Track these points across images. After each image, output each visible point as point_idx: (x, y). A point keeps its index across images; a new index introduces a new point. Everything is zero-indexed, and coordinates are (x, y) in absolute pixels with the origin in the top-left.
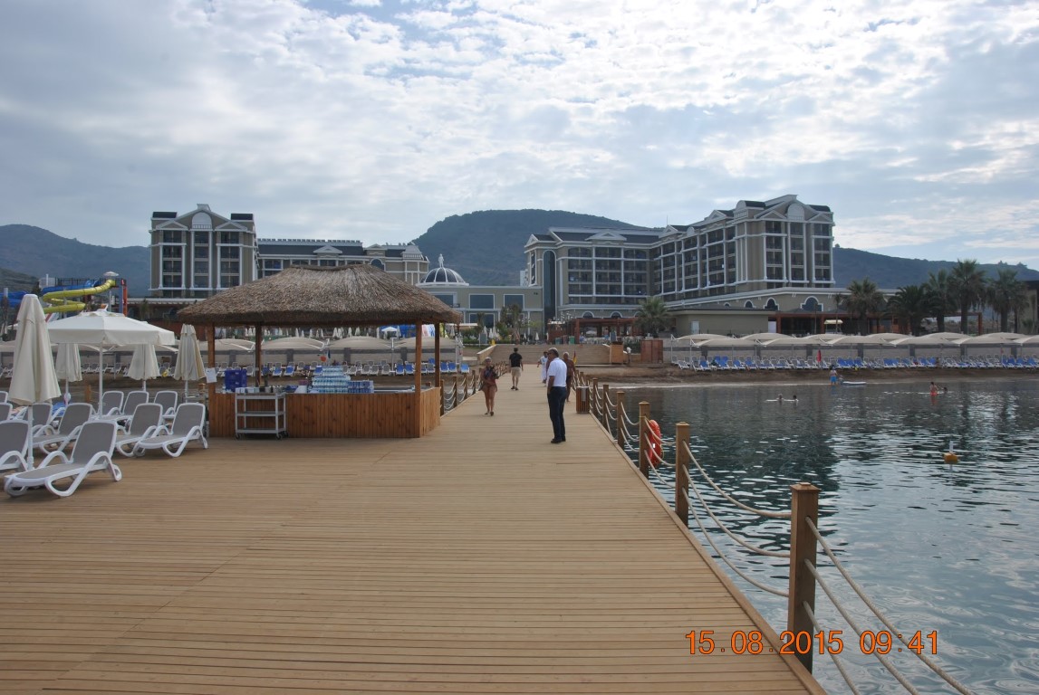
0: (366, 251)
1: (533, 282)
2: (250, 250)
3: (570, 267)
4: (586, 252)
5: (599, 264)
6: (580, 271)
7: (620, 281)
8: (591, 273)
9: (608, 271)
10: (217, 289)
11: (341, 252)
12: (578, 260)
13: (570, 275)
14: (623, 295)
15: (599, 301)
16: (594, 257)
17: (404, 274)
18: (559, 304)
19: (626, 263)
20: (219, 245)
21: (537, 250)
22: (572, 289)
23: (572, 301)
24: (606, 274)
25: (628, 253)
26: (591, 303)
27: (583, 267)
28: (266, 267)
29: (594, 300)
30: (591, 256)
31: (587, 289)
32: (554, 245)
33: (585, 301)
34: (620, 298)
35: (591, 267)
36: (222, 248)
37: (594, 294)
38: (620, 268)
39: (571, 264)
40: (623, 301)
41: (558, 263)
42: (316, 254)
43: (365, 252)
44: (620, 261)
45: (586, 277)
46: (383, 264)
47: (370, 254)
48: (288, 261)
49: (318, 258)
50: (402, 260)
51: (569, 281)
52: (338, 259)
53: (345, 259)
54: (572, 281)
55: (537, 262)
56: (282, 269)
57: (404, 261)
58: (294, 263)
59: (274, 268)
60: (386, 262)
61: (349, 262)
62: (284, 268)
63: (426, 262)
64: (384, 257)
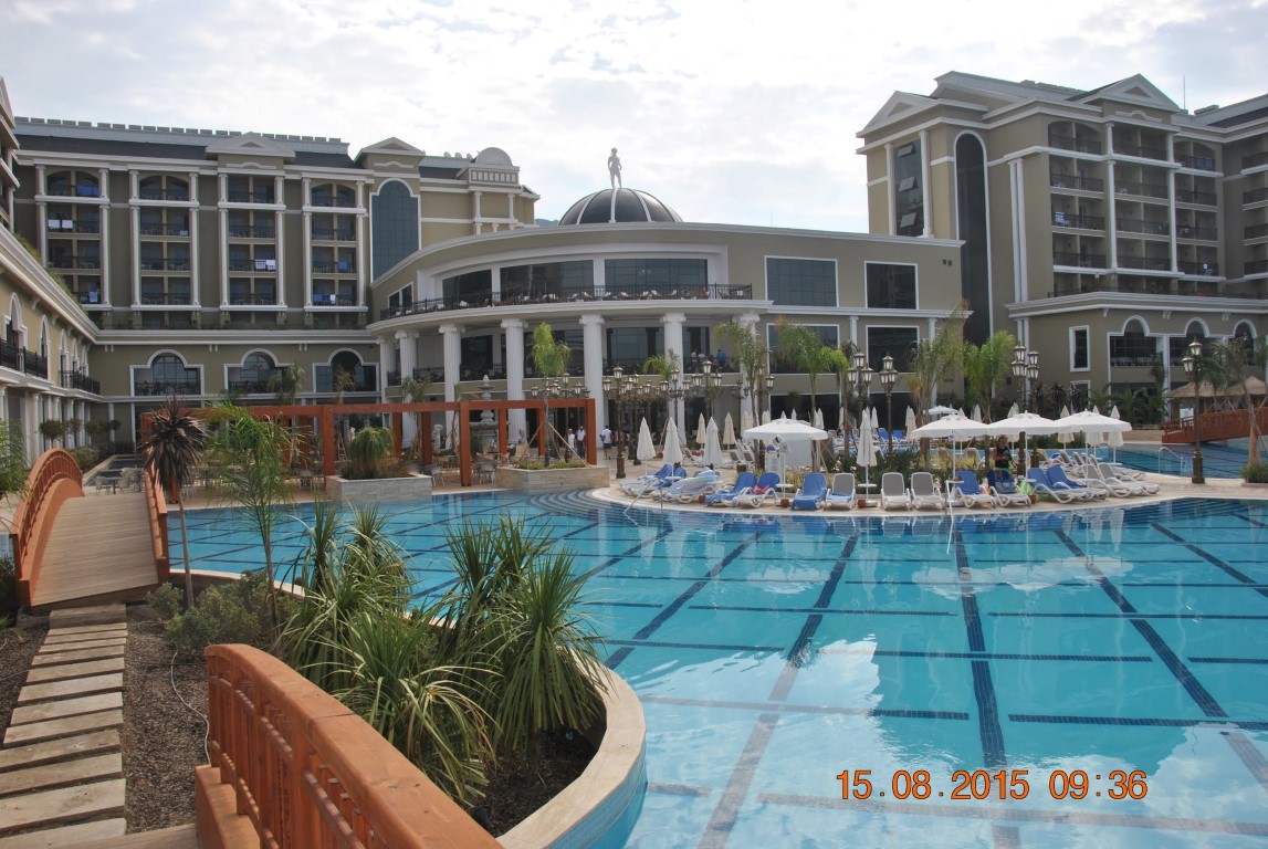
0: (363, 156)
1: (913, 230)
3: (1053, 179)
5: (1122, 174)
6: (1076, 193)
7: (1167, 231)
8: (1102, 204)
9: (1142, 200)
11: (293, 156)
12: (1070, 161)
13: (1055, 204)
14: (1174, 272)
15: (1127, 284)
16: (1111, 154)
17: (472, 228)
18: (1007, 295)
19: (1179, 178)
22: (1063, 249)
23: (1065, 284)
24: (1137, 206)
27: (1082, 181)
29: (1117, 284)
30: (1099, 149)
32: (977, 115)
34: (1170, 280)
35: (1102, 186)
37: (1115, 267)
38: (1165, 193)
39: (1057, 171)
40: (1174, 286)
41: (997, 172)
42: (215, 156)
44: (1165, 171)
45: (1092, 215)
46: (412, 195)
47: (376, 164)
48: (126, 175)
49: (220, 170)
50: (466, 187)
51: (1054, 223)
52: (282, 173)
53: (304, 175)
54: (1059, 224)
55: (930, 169)
56: (104, 199)
57: (472, 188)
58: (142, 184)
59: (78, 195)
60: (422, 193)
61: (315, 185)
62: (112, 197)
63: (530, 196)
64: (418, 176)
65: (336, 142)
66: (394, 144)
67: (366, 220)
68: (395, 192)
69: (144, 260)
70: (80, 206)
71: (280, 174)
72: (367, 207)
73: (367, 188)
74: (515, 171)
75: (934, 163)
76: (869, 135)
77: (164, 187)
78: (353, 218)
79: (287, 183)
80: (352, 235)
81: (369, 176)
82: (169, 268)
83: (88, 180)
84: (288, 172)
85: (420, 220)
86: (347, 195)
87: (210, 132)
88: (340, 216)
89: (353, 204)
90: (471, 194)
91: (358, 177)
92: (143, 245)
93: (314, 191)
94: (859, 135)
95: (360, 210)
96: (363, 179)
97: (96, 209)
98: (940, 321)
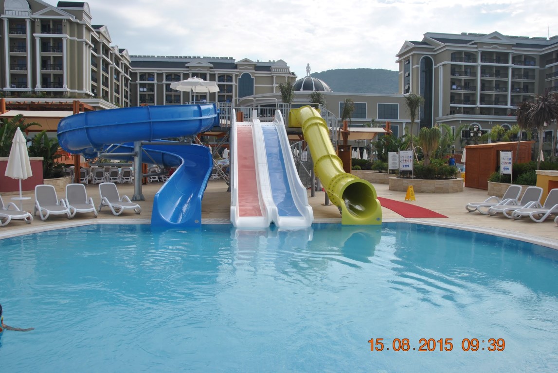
0: (237, 65)
1: (407, 91)
2: (80, 44)
3: (453, 73)
4: (470, 56)
5: (484, 70)
6: (463, 77)
7: (506, 90)
8: (475, 81)
9: (494, 79)
10: (36, 89)
11: (212, 66)
12: (460, 66)
13: (453, 82)
14: (509, 106)
15: (483, 111)
16: (479, 63)
17: (272, 88)
18: (437, 114)
19: (514, 70)
20: (38, 35)
21: (413, 55)
22: (453, 98)
23: (453, 111)
24: (490, 82)
25: (517, 59)
26: (474, 114)
27: (466, 73)
28: (141, 80)
29: (479, 111)
30: (475, 61)
31: (469, 99)
32: (432, 50)
33: (467, 111)
34: (506, 109)
35: (475, 74)
36: (42, 39)
37: (478, 105)
38: (506, 76)
39: (454, 70)
40: (509, 112)
41: (437, 69)
42: (188, 67)
43: (234, 66)
44: (507, 68)
45: (469, 85)
46: (252, 77)
47: (240, 67)
48: (162, 74)
49: (190, 72)
50: (271, 74)
51: (451, 89)
52: (209, 72)
53: (216, 72)
54: (454, 89)
55: (413, 69)
56: (155, 82)
57: (272, 75)
58: (167, 76)
59: (148, 81)
60: (255, 76)
61: (219, 75)
62: (158, 81)
63: (294, 76)
64: (254, 71)
65: (231, 58)
66: (246, 60)
67: (236, 86)
68: (246, 76)
69: (166, 100)
70: (149, 84)
71: (208, 72)
72: (236, 82)
73: (236, 76)
74: (289, 67)
75: (414, 67)
76: (400, 56)
77: (173, 77)
78: (231, 86)
79: (210, 74)
80: (231, 91)
81: (236, 72)
82: (174, 103)
83: (151, 76)
84: (210, 71)
85: (254, 85)
86: (230, 78)
87: (190, 57)
88: (227, 85)
89: (231, 81)
90: (272, 76)
91: (233, 72)
92: (166, 95)
93: (219, 77)
94: (397, 56)
95: (234, 83)
96: (235, 73)
97: (153, 85)
98: (407, 123)
